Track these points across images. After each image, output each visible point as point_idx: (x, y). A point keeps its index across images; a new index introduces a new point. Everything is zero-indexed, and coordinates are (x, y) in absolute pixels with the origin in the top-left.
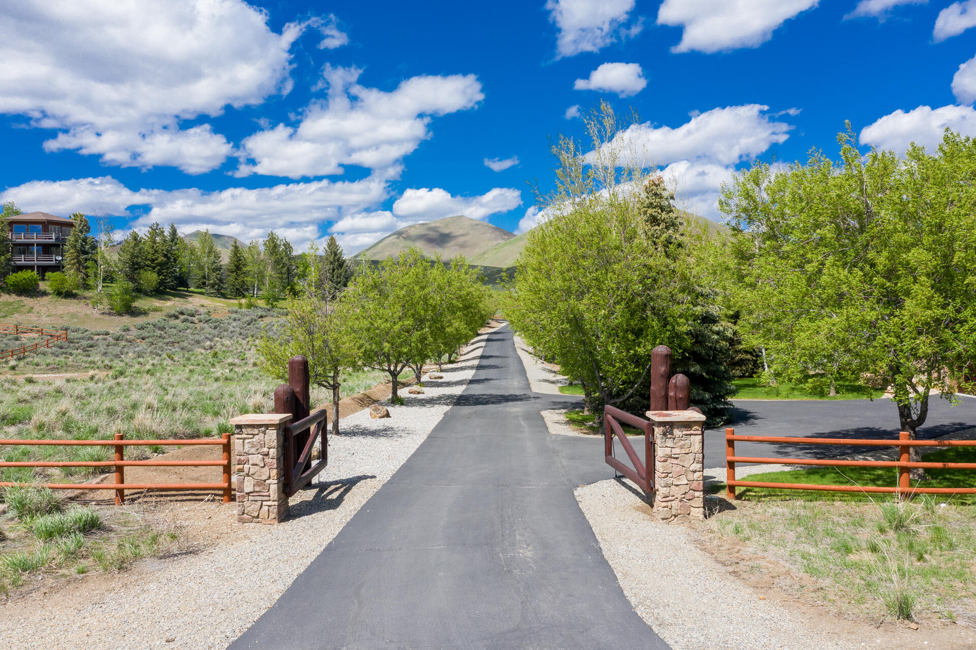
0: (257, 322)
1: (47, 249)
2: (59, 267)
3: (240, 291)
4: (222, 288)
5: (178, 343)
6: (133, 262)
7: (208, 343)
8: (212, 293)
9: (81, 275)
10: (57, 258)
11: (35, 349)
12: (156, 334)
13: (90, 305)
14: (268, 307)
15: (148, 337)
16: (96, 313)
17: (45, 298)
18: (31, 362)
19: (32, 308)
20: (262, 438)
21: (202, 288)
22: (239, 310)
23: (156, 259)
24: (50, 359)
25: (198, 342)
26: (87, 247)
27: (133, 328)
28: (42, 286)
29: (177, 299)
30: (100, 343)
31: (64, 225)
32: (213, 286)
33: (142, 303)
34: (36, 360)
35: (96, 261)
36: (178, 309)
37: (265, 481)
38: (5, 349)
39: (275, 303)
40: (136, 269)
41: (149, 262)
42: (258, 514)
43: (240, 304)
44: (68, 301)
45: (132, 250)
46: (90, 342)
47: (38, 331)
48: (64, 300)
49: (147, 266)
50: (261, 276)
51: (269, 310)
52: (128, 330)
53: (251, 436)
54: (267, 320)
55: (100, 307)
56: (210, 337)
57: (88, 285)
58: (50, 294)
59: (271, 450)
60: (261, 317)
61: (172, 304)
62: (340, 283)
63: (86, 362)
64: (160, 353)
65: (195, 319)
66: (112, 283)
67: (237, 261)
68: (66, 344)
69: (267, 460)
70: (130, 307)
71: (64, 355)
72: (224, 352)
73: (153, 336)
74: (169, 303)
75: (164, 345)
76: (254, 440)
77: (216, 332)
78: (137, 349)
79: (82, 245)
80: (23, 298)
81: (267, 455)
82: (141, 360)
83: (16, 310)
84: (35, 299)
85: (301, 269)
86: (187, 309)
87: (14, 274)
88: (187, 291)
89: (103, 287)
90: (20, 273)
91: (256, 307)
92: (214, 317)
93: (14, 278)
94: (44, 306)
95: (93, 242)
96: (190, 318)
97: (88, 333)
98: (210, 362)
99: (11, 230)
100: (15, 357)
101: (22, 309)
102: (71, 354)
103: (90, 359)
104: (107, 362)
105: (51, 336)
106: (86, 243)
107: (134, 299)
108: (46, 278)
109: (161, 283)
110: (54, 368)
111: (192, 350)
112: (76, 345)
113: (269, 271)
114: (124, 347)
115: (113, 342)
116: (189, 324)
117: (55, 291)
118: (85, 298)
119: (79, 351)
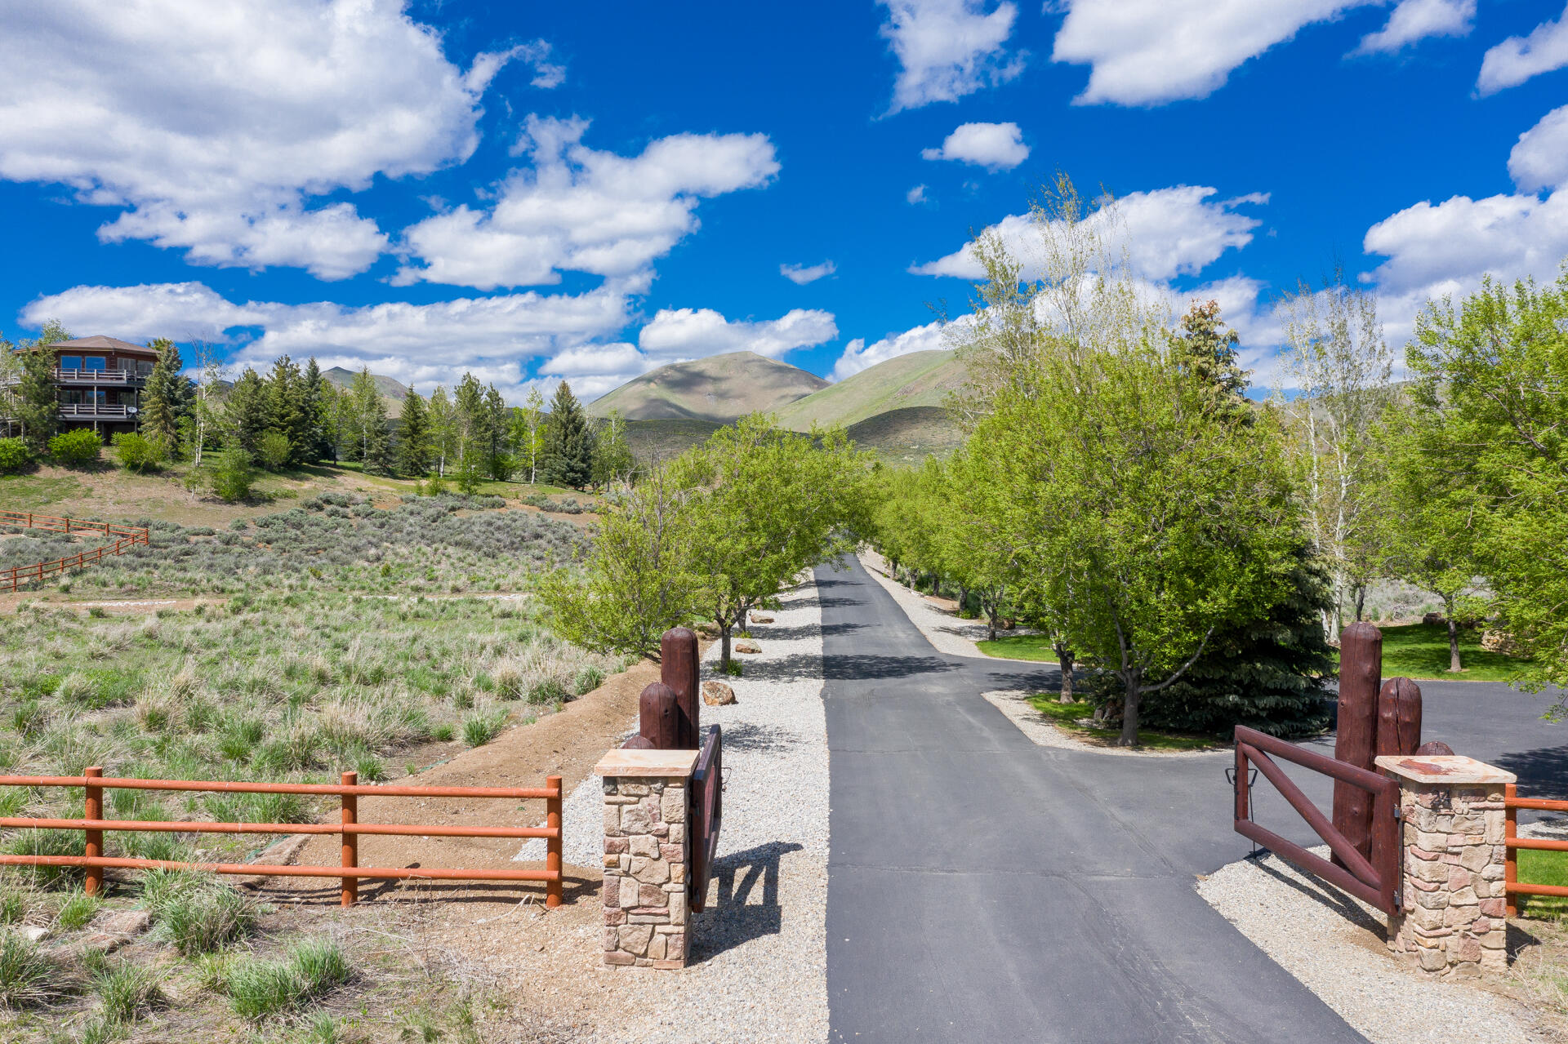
0: (447, 518)
1: (113, 395)
2: (133, 424)
3: (417, 468)
4: (390, 461)
5: (325, 549)
6: (250, 418)
7: (373, 551)
8: (374, 470)
9: (169, 438)
10: (129, 410)
11: (98, 557)
12: (288, 534)
13: (183, 487)
14: (462, 493)
15: (277, 540)
16: (192, 499)
17: (110, 474)
18: (95, 579)
19: (91, 490)
20: (656, 803)
21: (355, 460)
22: (418, 498)
23: (288, 415)
24: (124, 576)
25: (356, 549)
26: (178, 393)
27: (251, 525)
28: (106, 454)
29: (320, 478)
30: (201, 548)
31: (142, 358)
32: (375, 458)
33: (265, 484)
34: (103, 575)
35: (193, 416)
36: (321, 495)
37: (660, 885)
38: (50, 556)
39: (473, 487)
40: (256, 430)
41: (276, 420)
42: (646, 950)
43: (420, 490)
44: (148, 479)
45: (248, 399)
46: (185, 546)
47: (102, 528)
48: (140, 477)
49: (272, 425)
50: (451, 443)
51: (464, 499)
52: (244, 527)
53: (635, 799)
54: (463, 515)
55: (199, 489)
56: (374, 540)
57: (181, 454)
58: (119, 467)
59: (674, 827)
60: (453, 509)
61: (312, 487)
62: (575, 456)
63: (181, 581)
64: (299, 566)
65: (349, 511)
66: (215, 450)
67: (414, 420)
68: (147, 550)
69: (664, 846)
70: (246, 490)
71: (146, 569)
72: (399, 565)
73: (285, 538)
74: (306, 485)
75: (303, 554)
76: (639, 806)
77: (382, 532)
78: (261, 560)
79: (170, 390)
80: (76, 473)
81: (665, 835)
82: (269, 577)
83: (65, 493)
84: (95, 475)
85: (513, 433)
86: (336, 495)
87: (63, 435)
88: (335, 466)
89: (203, 457)
90: (72, 433)
91: (445, 492)
92: (379, 508)
93: (62, 442)
94: (110, 486)
95: (187, 385)
96: (341, 510)
97: (180, 531)
98: (381, 585)
99: (58, 365)
100: (68, 570)
101: (75, 491)
102: (156, 567)
103: (189, 575)
104: (216, 582)
105: (123, 536)
106: (177, 387)
107: (252, 477)
108: (113, 441)
109: (295, 452)
110: (131, 590)
111: (349, 563)
112: (164, 551)
113: (464, 436)
114: (240, 555)
115: (221, 546)
116: (340, 520)
117: (127, 463)
118: (175, 474)
119: (169, 561)
